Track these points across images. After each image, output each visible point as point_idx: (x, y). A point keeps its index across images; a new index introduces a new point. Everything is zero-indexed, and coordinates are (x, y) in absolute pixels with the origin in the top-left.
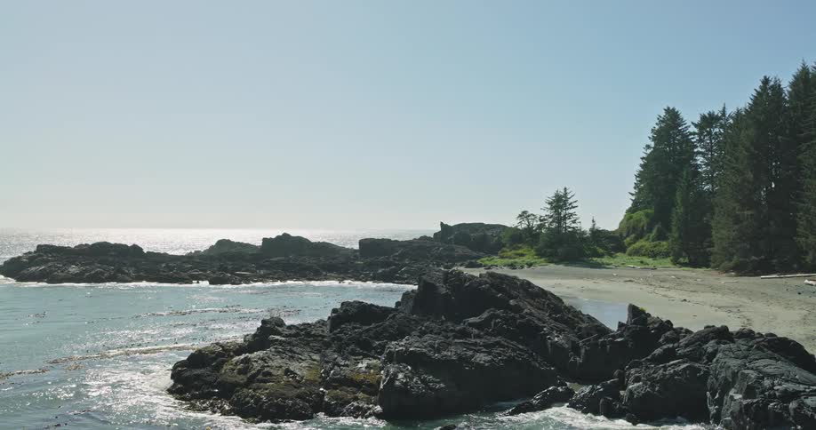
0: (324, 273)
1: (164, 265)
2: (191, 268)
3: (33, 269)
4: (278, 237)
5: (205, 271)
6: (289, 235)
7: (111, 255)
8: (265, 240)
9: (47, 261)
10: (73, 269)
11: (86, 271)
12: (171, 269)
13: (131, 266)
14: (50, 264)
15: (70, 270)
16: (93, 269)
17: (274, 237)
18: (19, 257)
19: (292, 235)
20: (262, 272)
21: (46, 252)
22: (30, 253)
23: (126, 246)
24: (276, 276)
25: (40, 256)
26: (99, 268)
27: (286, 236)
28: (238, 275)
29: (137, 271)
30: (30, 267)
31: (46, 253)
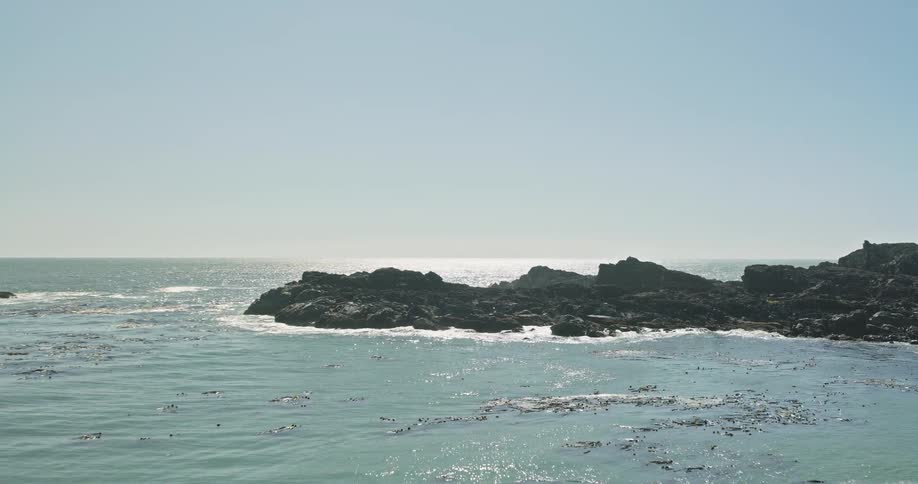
0: (733, 319)
1: (476, 302)
2: (516, 309)
3: (297, 305)
4: (621, 263)
5: (539, 312)
6: (636, 260)
7: (401, 287)
8: (602, 267)
9: (317, 295)
10: (351, 308)
11: (369, 310)
12: (487, 308)
13: (432, 304)
14: (319, 299)
15: (347, 308)
16: (380, 308)
17: (615, 262)
18: (280, 289)
19: (640, 260)
20: (629, 316)
21: (315, 281)
22: (294, 283)
23: (419, 273)
24: (652, 322)
25: (306, 287)
26: (387, 306)
27: (632, 261)
28: (594, 319)
29: (442, 311)
30: (294, 302)
31: (314, 284)
